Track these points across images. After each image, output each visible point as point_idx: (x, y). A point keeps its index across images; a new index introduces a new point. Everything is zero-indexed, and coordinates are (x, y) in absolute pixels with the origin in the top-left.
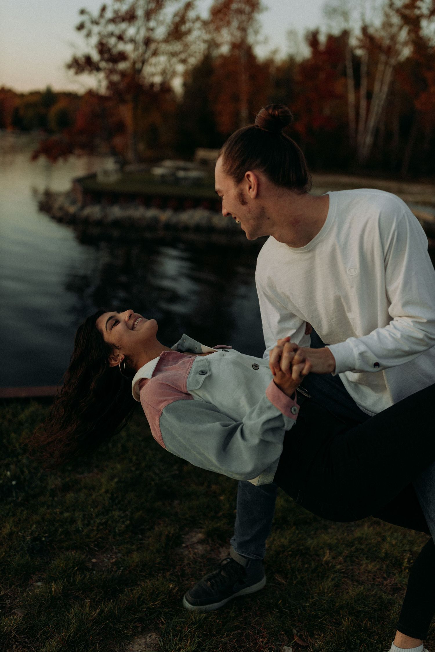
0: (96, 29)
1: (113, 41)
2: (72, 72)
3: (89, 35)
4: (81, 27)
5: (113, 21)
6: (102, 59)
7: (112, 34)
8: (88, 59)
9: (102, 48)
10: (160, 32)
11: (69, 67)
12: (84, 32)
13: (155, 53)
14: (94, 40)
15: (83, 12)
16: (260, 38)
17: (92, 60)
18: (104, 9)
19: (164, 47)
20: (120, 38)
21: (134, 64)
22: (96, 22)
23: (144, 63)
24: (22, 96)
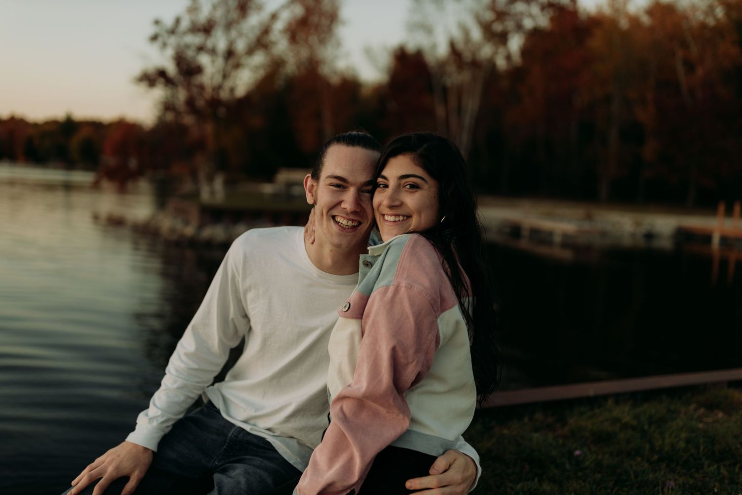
0: (172, 40)
1: (190, 53)
2: (142, 85)
3: (165, 45)
4: (154, 38)
5: (190, 31)
6: (180, 73)
7: (187, 46)
8: (162, 73)
9: (180, 59)
10: (241, 46)
12: (158, 43)
13: (237, 66)
14: (170, 52)
18: (178, 21)
19: (244, 60)
20: (201, 49)
21: (212, 79)
22: (172, 32)
23: (225, 76)
24: (36, 125)
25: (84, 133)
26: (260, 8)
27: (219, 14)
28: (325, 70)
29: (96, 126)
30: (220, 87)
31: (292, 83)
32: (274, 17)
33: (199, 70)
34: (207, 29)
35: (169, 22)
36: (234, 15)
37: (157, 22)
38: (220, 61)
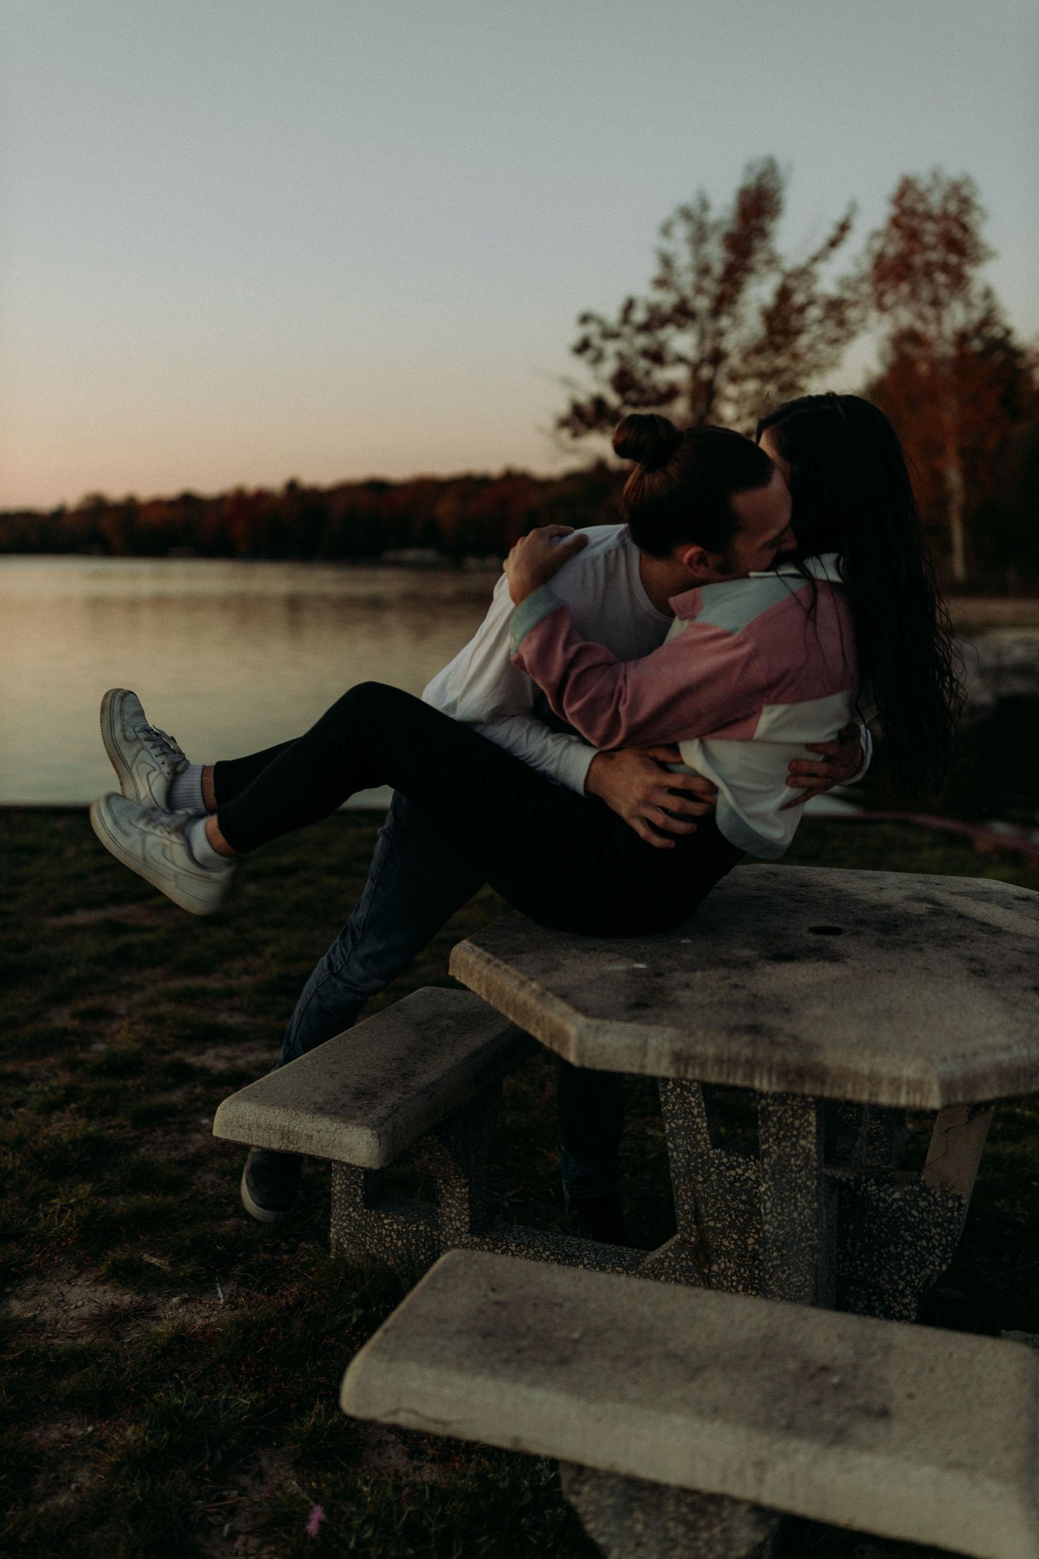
0: (611, 347)
1: (642, 365)
2: (565, 434)
3: (599, 358)
4: (583, 347)
5: (647, 327)
6: (626, 402)
7: (640, 353)
8: (599, 403)
9: (624, 381)
11: (563, 423)
12: (590, 354)
14: (610, 367)
15: (585, 319)
18: (629, 306)
22: (614, 334)
35: (611, 314)
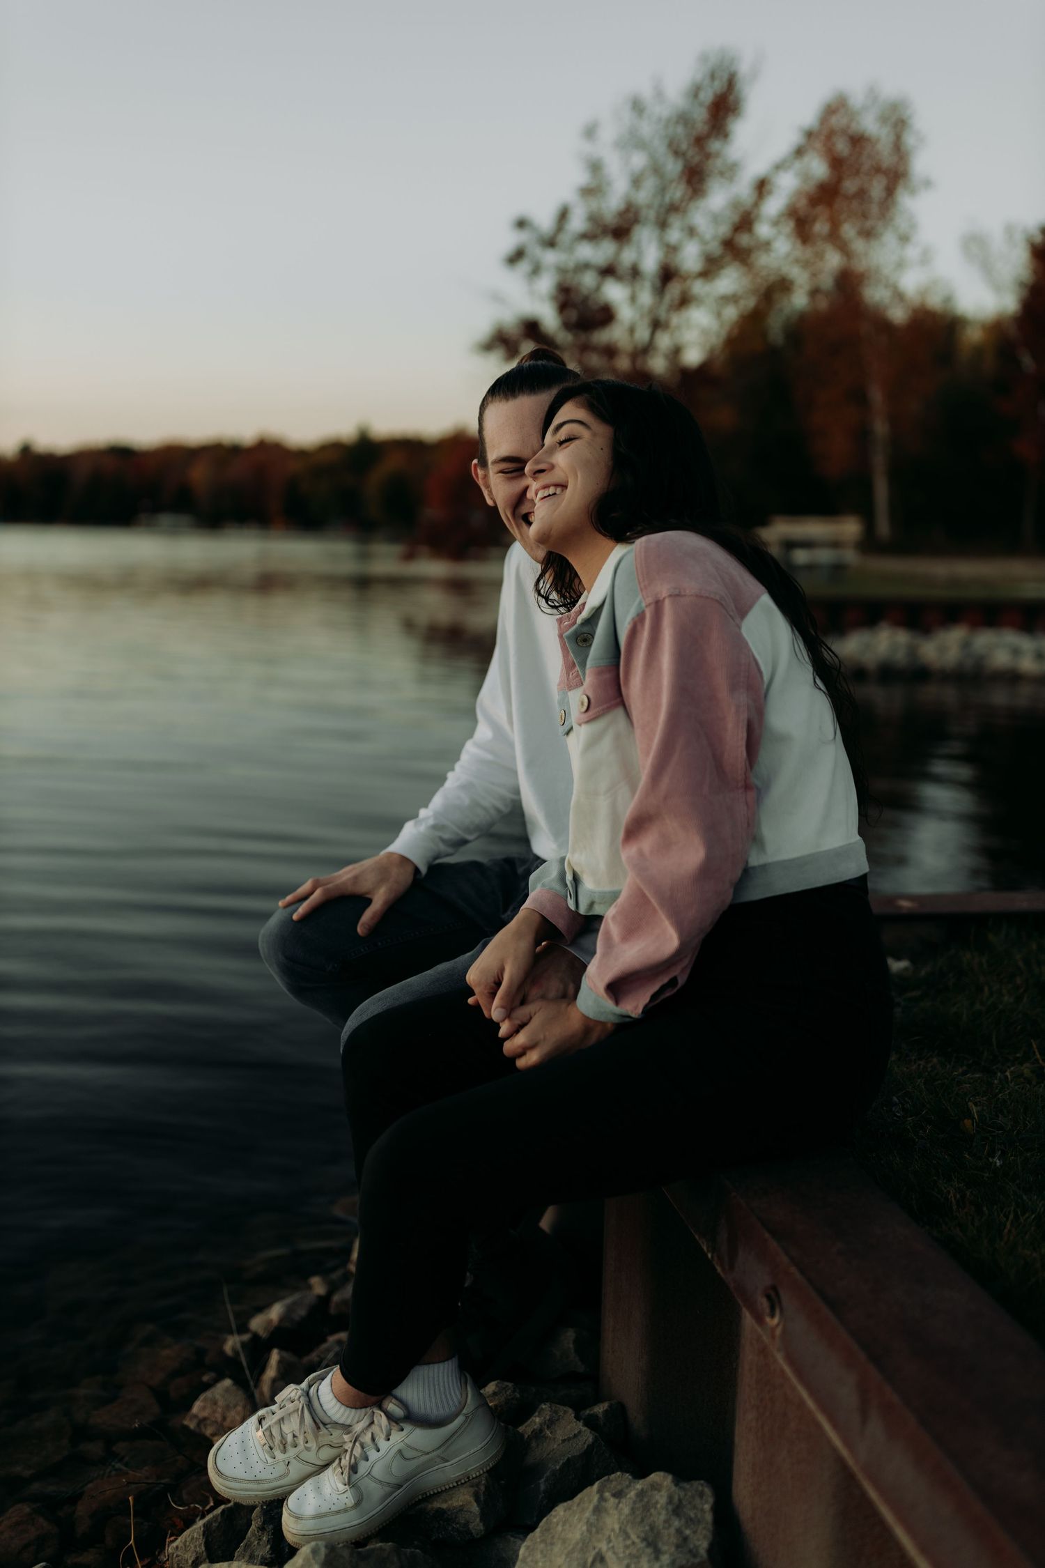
0: (551, 258)
1: (588, 280)
3: (536, 270)
4: (516, 257)
5: (588, 236)
6: (566, 326)
7: (585, 266)
8: (531, 326)
9: (566, 297)
10: (690, 257)
11: (487, 347)
12: (524, 266)
13: (684, 301)
14: (546, 284)
16: (912, 252)
17: (542, 328)
18: (563, 215)
19: (698, 287)
20: (608, 271)
21: (632, 330)
22: (550, 243)
23: (657, 325)
24: (301, 454)
25: (392, 464)
26: (730, 171)
27: (643, 196)
28: (875, 294)
29: (411, 447)
30: (646, 350)
31: (800, 328)
32: (762, 187)
33: (606, 315)
34: (621, 231)
35: (545, 220)
36: (677, 192)
37: (521, 224)
38: (646, 297)
